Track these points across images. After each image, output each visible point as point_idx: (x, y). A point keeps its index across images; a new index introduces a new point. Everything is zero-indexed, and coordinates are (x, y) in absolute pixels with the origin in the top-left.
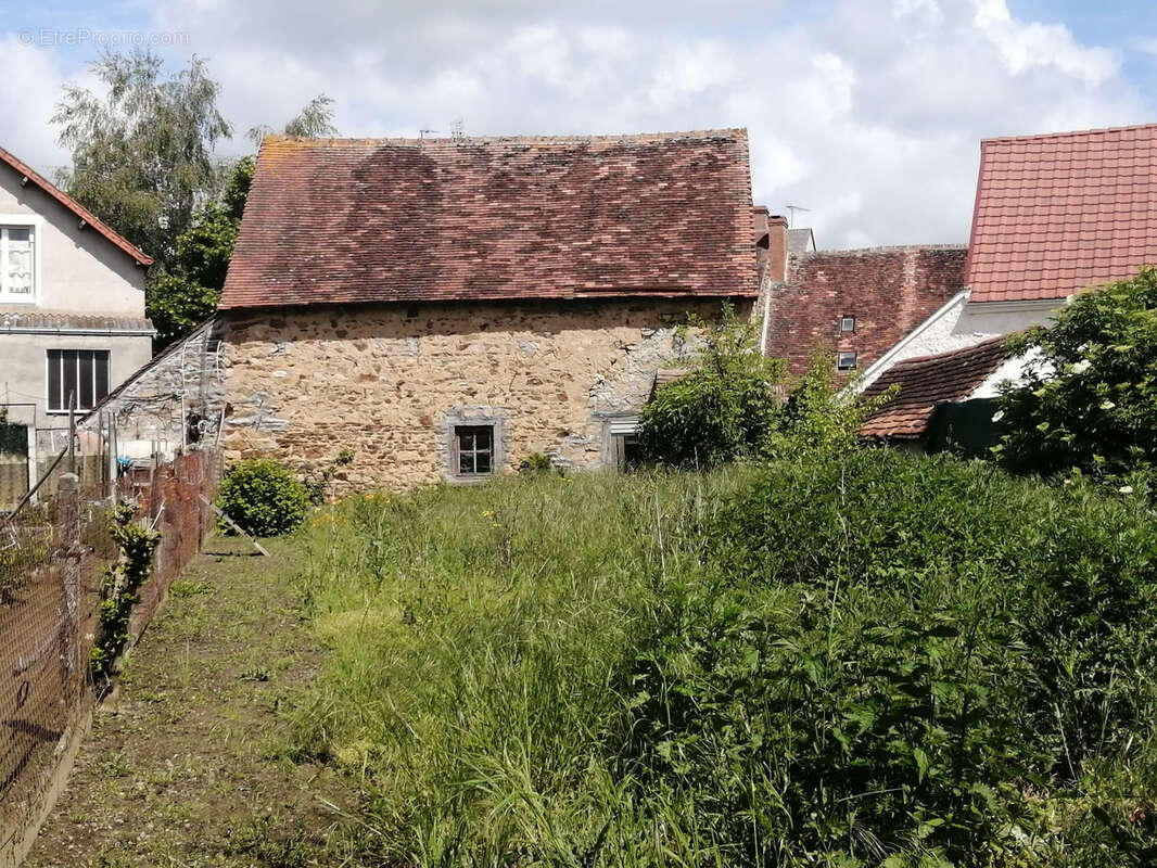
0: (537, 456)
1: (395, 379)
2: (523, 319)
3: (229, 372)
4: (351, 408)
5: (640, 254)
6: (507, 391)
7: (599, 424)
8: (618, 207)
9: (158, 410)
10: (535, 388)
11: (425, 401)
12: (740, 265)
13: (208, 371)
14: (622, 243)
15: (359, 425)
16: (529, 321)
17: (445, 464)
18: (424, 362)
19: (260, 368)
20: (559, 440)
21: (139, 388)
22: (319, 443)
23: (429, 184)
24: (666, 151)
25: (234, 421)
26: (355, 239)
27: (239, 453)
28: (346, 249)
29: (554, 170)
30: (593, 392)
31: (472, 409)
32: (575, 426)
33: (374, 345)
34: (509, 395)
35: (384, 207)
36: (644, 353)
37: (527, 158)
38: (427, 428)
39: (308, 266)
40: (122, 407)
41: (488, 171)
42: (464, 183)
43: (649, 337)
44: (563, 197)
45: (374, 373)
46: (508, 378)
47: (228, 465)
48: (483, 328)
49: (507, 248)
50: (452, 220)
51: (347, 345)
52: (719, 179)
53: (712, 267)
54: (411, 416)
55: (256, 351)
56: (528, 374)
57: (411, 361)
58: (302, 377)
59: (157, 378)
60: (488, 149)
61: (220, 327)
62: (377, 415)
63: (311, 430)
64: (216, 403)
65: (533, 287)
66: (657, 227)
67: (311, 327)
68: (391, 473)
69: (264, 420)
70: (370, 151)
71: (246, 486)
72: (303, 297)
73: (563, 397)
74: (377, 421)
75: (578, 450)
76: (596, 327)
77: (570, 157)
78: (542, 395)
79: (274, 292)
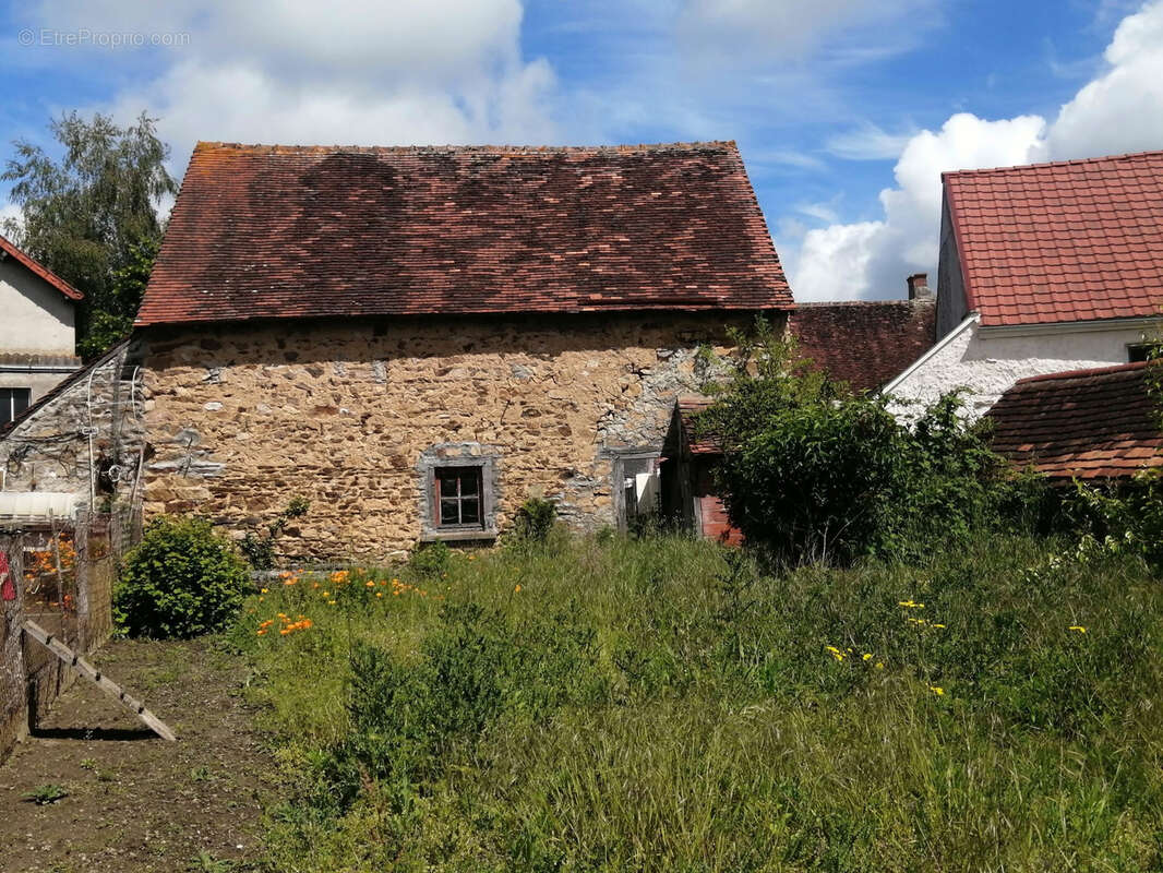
0: (536, 501)
1: (359, 412)
2: (515, 339)
3: (149, 405)
4: (304, 446)
5: (647, 264)
6: (497, 424)
7: (610, 463)
8: (611, 215)
9: (58, 453)
10: (532, 421)
11: (397, 437)
12: (766, 275)
13: (121, 404)
14: (623, 253)
15: (315, 468)
16: (523, 340)
17: (423, 514)
18: (395, 391)
19: (188, 400)
20: (562, 482)
21: (34, 426)
22: (264, 491)
23: (390, 191)
24: (652, 162)
25: (156, 466)
26: (306, 247)
27: (162, 505)
28: (295, 258)
29: (531, 179)
30: (601, 425)
31: (457, 447)
32: (582, 466)
33: (331, 370)
34: (501, 428)
35: (339, 214)
36: (661, 377)
37: (499, 167)
38: (400, 471)
39: (247, 276)
40: (12, 450)
41: (456, 179)
42: (430, 190)
43: (666, 359)
44: (545, 205)
45: (333, 403)
46: (497, 409)
47: (148, 520)
48: (468, 349)
49: (490, 257)
50: (419, 228)
51: (299, 371)
52: (718, 189)
53: (733, 277)
54: (380, 456)
55: (183, 378)
56: (522, 403)
57: (379, 389)
58: (242, 410)
59: (58, 413)
60: (454, 158)
61: (137, 349)
62: (338, 456)
63: (253, 475)
64: (133, 443)
65: (527, 300)
66: (659, 236)
67: (251, 349)
68: (356, 527)
69: (193, 464)
70: (320, 158)
71: (157, 564)
72: (241, 311)
73: (566, 431)
74: (338, 463)
75: (585, 494)
76: (604, 348)
77: (547, 166)
78: (541, 430)
79: (205, 305)
